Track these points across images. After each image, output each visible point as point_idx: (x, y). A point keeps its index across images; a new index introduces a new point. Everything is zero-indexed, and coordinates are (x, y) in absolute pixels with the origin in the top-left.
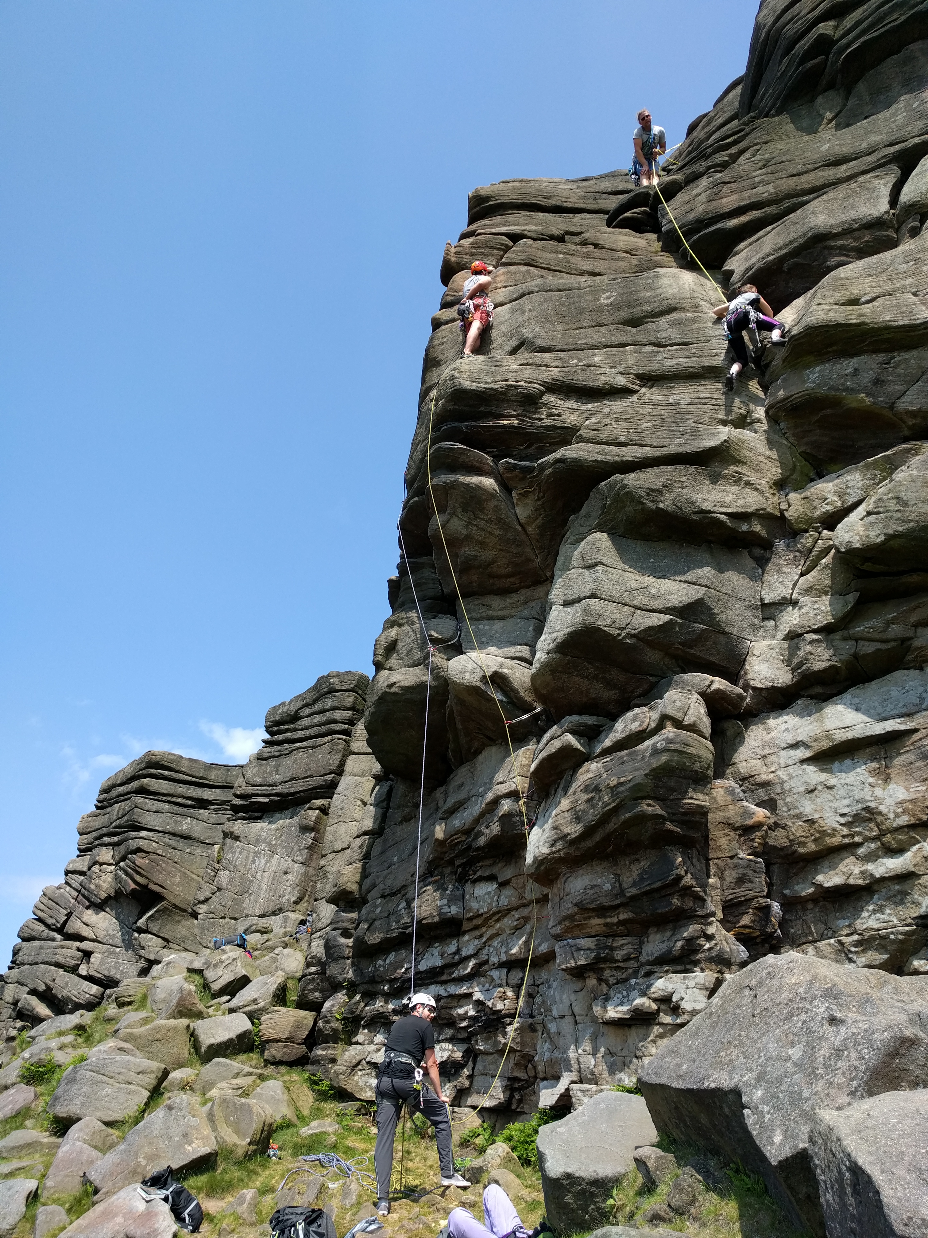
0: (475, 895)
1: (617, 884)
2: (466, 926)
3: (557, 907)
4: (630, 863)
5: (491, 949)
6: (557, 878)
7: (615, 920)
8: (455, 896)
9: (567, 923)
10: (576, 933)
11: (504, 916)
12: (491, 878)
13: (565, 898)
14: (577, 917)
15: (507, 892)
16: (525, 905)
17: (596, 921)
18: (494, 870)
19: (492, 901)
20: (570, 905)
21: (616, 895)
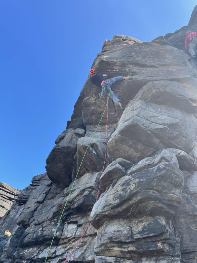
0: (68, 229)
1: (130, 232)
2: (61, 242)
3: (99, 239)
4: (138, 222)
5: (68, 254)
6: (102, 225)
7: (126, 250)
8: (60, 228)
9: (103, 247)
10: (106, 253)
11: (76, 240)
12: (75, 223)
13: (104, 235)
14: (108, 245)
15: (80, 229)
16: (86, 237)
17: (116, 249)
18: (77, 219)
19: (73, 233)
20: (106, 239)
21: (129, 237)
